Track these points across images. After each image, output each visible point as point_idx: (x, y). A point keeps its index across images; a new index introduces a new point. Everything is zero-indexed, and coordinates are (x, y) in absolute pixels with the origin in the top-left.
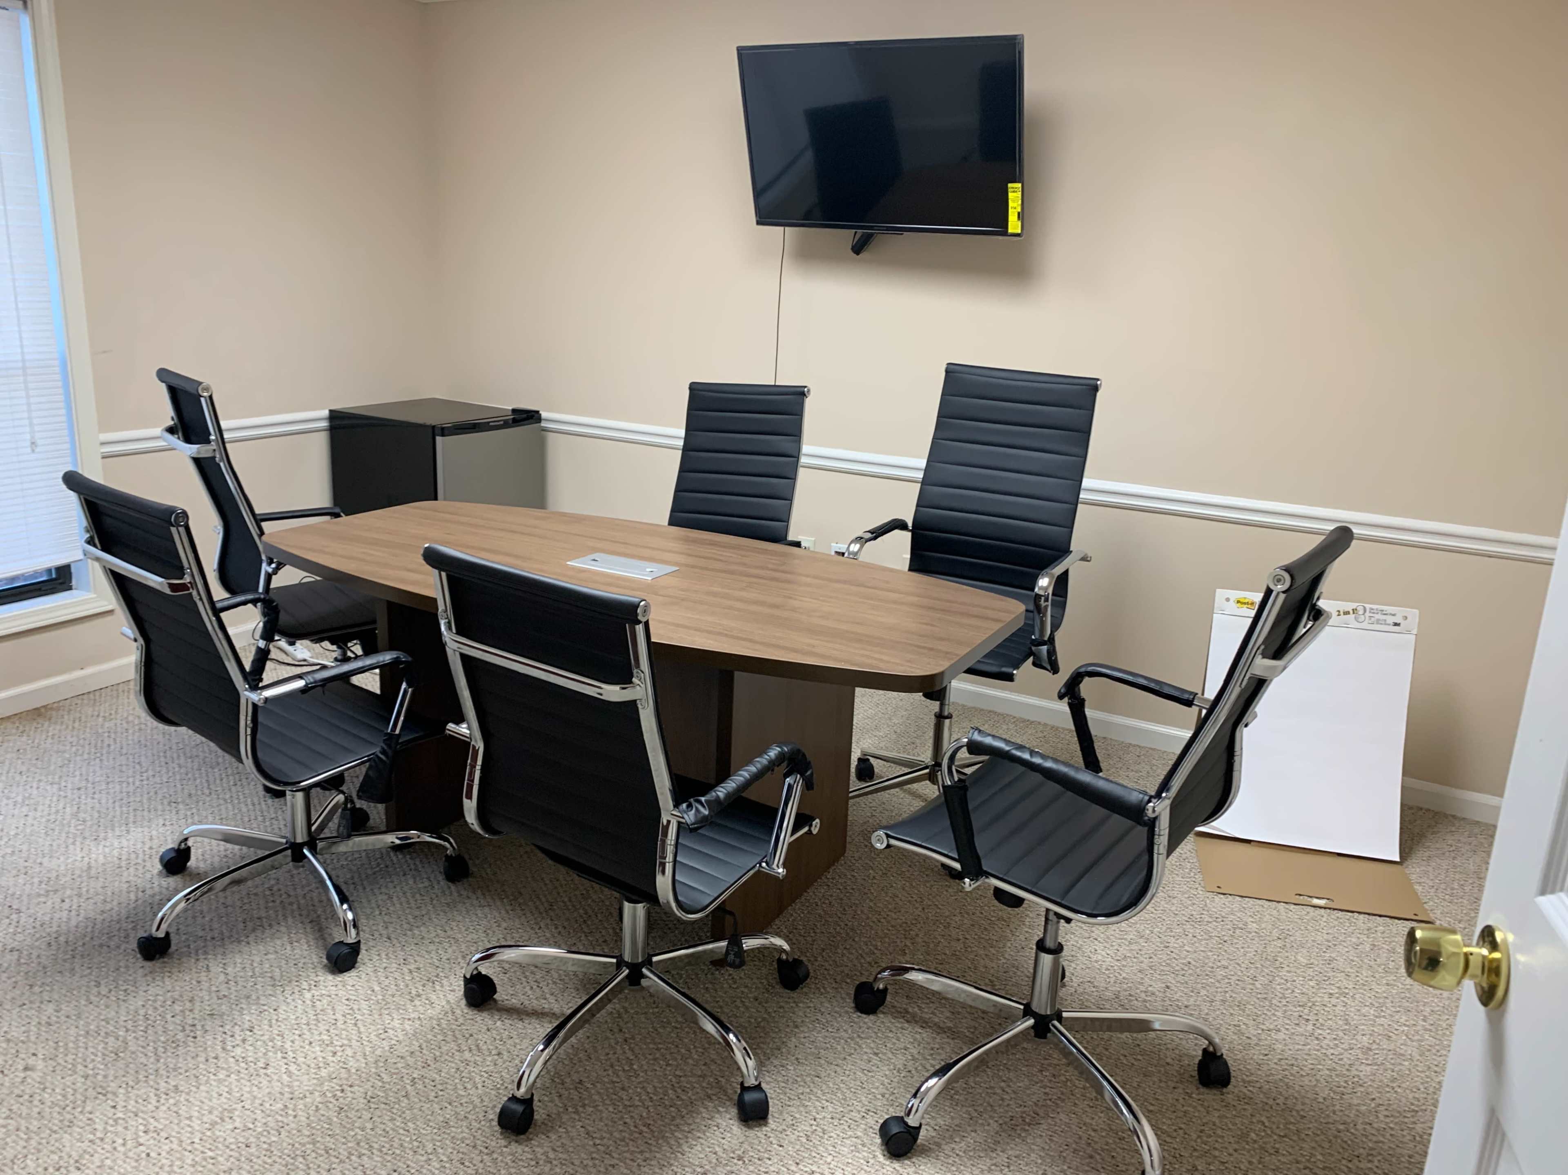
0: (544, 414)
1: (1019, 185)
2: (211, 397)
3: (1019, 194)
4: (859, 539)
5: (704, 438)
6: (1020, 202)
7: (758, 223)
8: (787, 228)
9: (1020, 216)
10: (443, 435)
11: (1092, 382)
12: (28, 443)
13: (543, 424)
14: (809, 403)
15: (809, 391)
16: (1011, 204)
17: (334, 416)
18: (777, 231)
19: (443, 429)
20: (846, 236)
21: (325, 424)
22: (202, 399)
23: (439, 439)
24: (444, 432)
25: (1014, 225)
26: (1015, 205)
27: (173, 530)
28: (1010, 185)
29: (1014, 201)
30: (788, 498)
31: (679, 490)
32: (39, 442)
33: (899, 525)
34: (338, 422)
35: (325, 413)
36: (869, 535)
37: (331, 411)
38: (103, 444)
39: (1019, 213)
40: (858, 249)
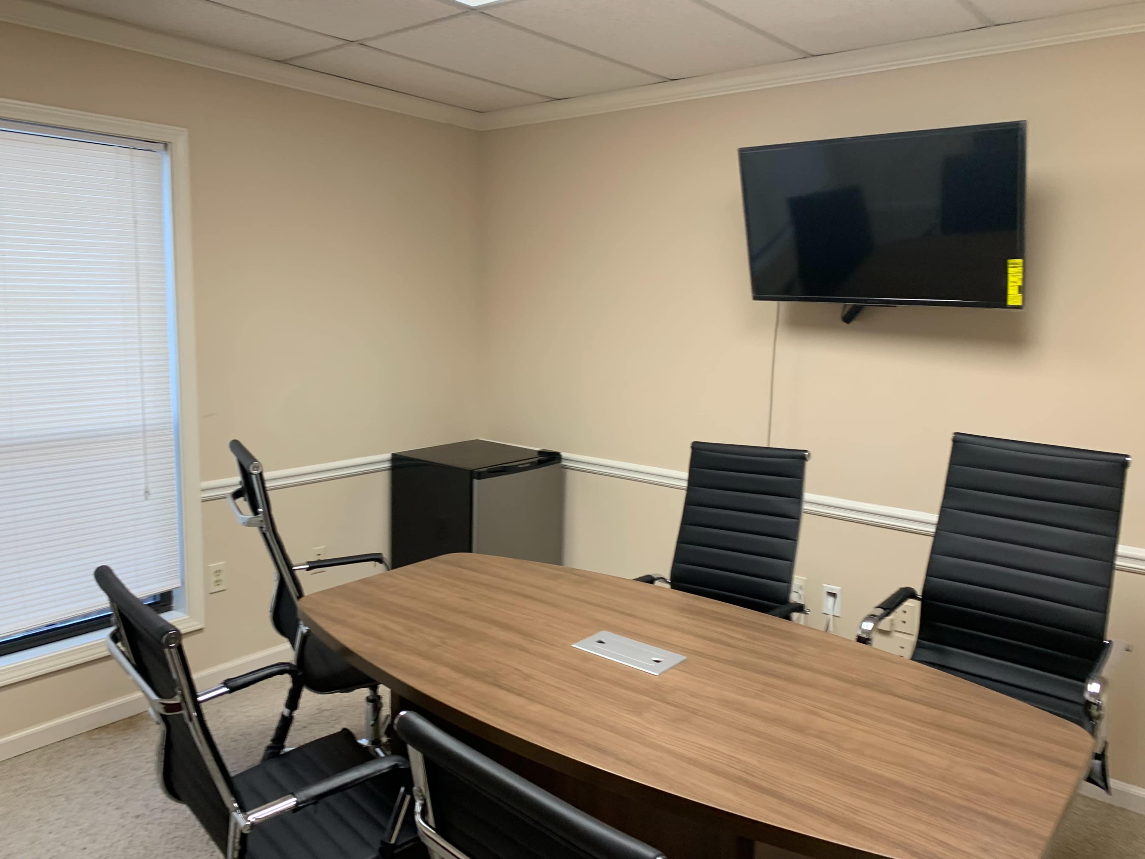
0: (564, 454)
1: (1020, 261)
2: (261, 474)
3: (1020, 270)
4: (871, 617)
5: (706, 494)
6: (1021, 277)
7: (755, 298)
8: (781, 302)
9: (1022, 290)
10: (479, 478)
11: (1122, 458)
12: (142, 492)
13: (564, 463)
14: (809, 466)
15: (809, 455)
16: (1011, 278)
17: (396, 459)
18: (771, 306)
19: (480, 473)
20: (837, 309)
21: (388, 465)
22: (254, 477)
23: (476, 482)
24: (480, 476)
25: (1014, 297)
26: (1015, 279)
27: (166, 650)
28: (1011, 261)
29: (1013, 276)
30: (789, 558)
31: (682, 540)
32: (152, 491)
33: (907, 594)
34: (398, 463)
35: (388, 456)
36: (880, 611)
37: (393, 455)
38: (203, 490)
39: (1020, 287)
40: (848, 319)
